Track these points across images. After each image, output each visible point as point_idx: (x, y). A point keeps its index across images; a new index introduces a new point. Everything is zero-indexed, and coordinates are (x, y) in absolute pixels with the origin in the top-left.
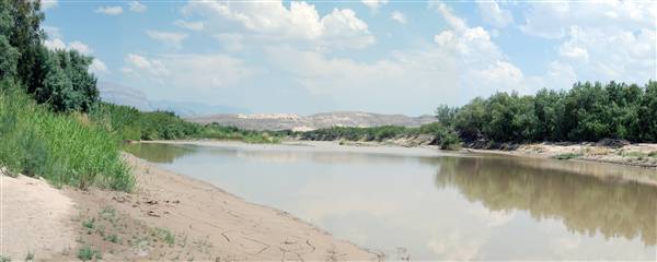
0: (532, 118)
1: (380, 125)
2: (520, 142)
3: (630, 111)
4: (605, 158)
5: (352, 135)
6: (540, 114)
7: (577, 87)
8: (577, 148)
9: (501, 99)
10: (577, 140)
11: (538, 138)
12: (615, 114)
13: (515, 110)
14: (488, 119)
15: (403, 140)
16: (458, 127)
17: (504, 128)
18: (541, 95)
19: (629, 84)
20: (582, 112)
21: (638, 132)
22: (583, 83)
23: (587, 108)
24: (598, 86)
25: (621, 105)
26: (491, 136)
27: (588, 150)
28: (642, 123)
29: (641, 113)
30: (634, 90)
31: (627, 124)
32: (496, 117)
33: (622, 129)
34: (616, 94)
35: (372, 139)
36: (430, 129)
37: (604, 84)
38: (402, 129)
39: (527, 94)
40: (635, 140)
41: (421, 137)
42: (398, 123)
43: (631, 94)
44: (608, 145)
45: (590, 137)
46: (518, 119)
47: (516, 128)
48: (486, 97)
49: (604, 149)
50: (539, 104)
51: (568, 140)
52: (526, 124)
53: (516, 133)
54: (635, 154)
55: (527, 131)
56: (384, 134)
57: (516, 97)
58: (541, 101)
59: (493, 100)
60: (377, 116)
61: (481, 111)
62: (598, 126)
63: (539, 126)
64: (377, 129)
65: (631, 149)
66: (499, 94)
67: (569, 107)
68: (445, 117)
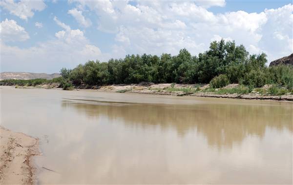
0: (107, 73)
1: (34, 79)
2: (101, 85)
3: (154, 68)
4: (142, 91)
5: (21, 83)
6: (111, 71)
7: (128, 57)
8: (129, 87)
9: (91, 64)
10: (128, 83)
11: (110, 83)
12: (146, 70)
13: (98, 70)
14: (85, 74)
15: (45, 85)
16: (72, 79)
17: (93, 78)
18: (111, 62)
19: (153, 55)
20: (130, 69)
21: (158, 78)
22: (131, 55)
23: (133, 68)
24: (138, 57)
25: (149, 65)
26: (87, 83)
27: (134, 88)
28: (160, 74)
29: (159, 70)
30: (155, 58)
31: (153, 74)
32: (89, 73)
33: (150, 77)
34: (147, 60)
35: (31, 85)
36: (58, 80)
37: (141, 55)
38: (45, 80)
39: (104, 62)
40: (157, 82)
41: (53, 84)
42: (43, 77)
43: (154, 60)
44: (144, 85)
45: (135, 81)
46: (100, 74)
47: (99, 78)
48: (84, 63)
49: (142, 87)
50: (110, 66)
51: (124, 83)
52: (104, 76)
53: (99, 81)
54: (157, 89)
55: (104, 80)
56: (36, 82)
57: (98, 63)
58: (111, 65)
59: (87, 65)
60: (32, 74)
61: (82, 71)
62: (138, 76)
63: (110, 77)
64: (33, 80)
65: (155, 86)
66: (90, 62)
67: (124, 67)
68: (65, 74)
